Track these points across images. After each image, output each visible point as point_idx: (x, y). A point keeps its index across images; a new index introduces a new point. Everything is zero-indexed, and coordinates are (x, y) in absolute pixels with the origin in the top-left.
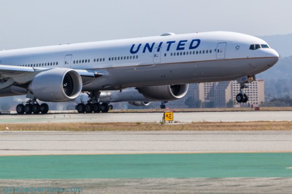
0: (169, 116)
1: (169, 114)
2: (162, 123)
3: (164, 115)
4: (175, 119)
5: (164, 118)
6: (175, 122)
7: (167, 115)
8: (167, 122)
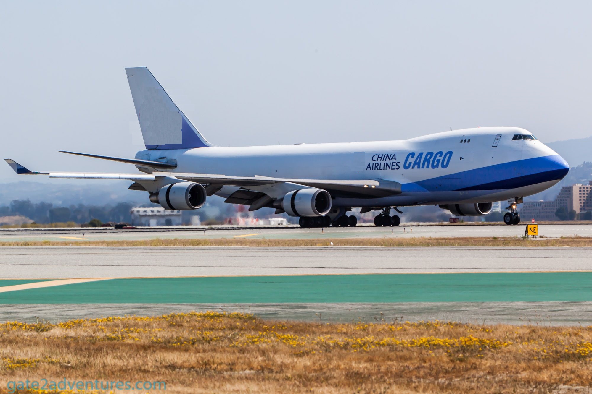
0: (532, 229)
1: (532, 227)
2: (524, 238)
3: (527, 228)
4: (540, 234)
5: (527, 232)
6: (541, 237)
7: (530, 228)
8: (530, 236)
